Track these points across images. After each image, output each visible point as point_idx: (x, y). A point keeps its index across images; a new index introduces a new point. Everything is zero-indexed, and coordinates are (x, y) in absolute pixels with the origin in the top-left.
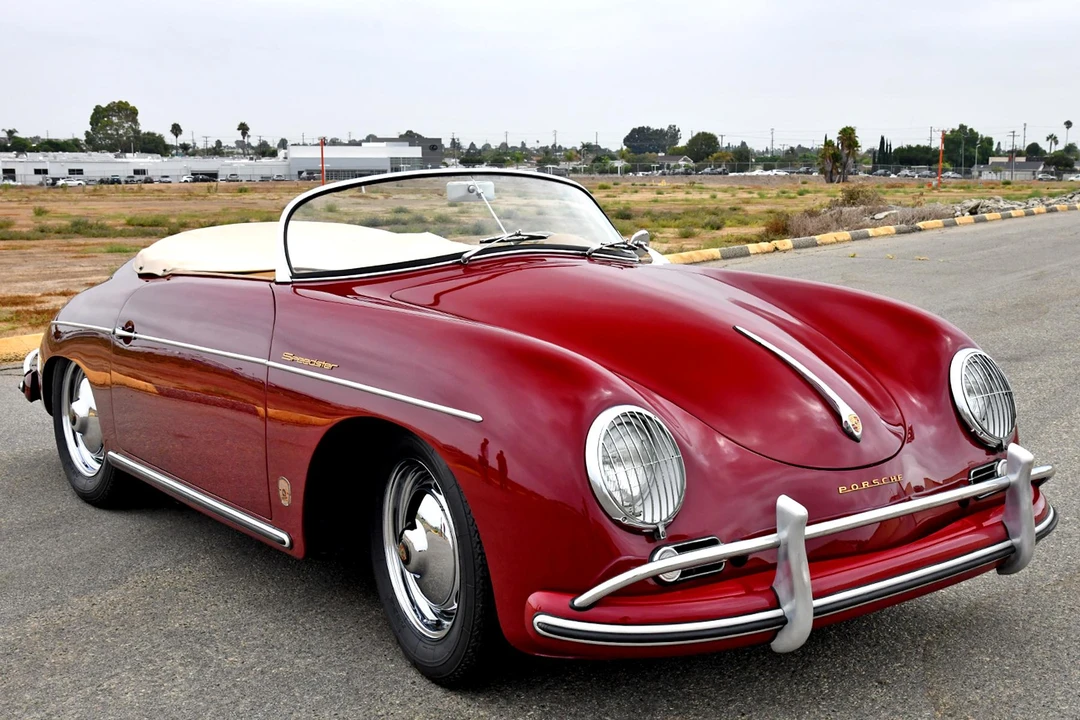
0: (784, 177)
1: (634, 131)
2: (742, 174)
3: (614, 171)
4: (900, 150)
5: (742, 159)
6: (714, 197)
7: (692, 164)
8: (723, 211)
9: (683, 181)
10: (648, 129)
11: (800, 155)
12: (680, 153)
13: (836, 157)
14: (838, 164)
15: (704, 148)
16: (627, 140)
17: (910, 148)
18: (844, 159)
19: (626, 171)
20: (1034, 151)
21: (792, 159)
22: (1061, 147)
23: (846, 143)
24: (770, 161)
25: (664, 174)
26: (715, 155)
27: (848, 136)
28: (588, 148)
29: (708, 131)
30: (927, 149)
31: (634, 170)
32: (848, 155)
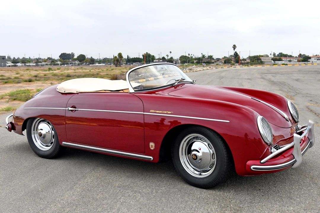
0: (104, 66)
1: (62, 54)
2: (93, 65)
3: (58, 65)
4: (133, 59)
5: (92, 61)
6: (90, 71)
7: (79, 62)
8: (95, 74)
9: (78, 67)
10: (66, 53)
11: (107, 60)
12: (75, 60)
13: (117, 60)
14: (118, 62)
15: (82, 58)
16: (60, 56)
17: (135, 58)
18: (120, 61)
19: (61, 65)
20: (164, 59)
21: (105, 61)
22: (169, 57)
23: (120, 57)
24: (100, 62)
25: (72, 65)
26: (85, 60)
27: (120, 55)
28: (49, 59)
29: (83, 54)
30: (139, 58)
31: (64, 64)
32: (120, 60)
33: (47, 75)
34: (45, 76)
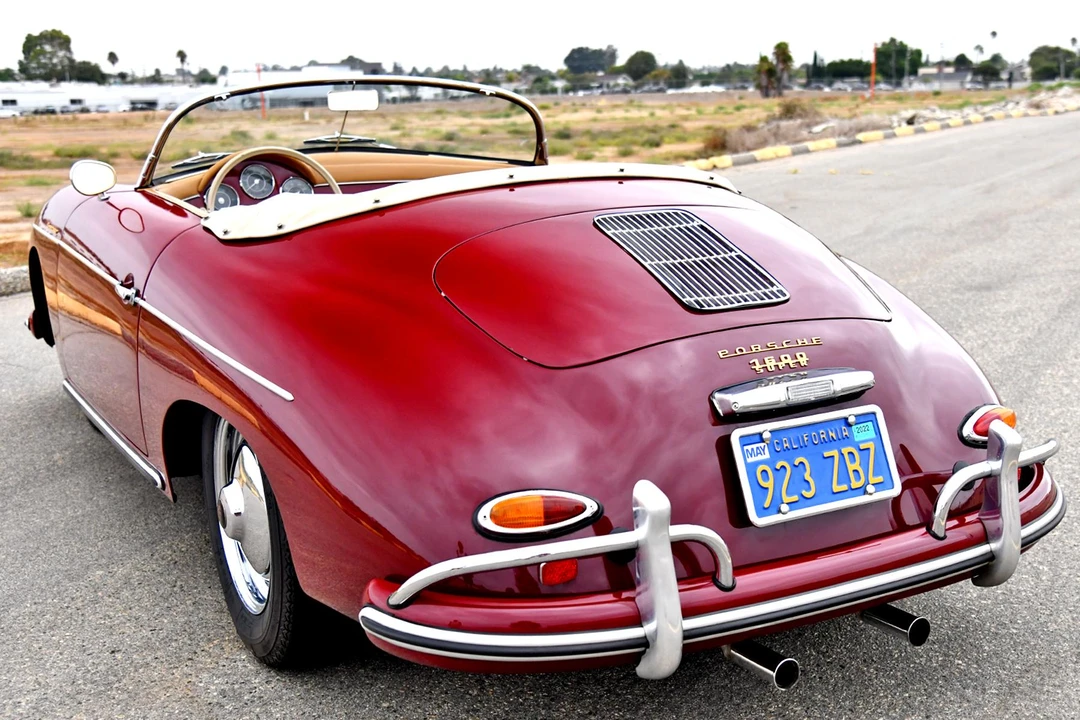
0: (721, 94)
1: (574, 52)
2: (680, 91)
3: (554, 91)
4: (833, 65)
5: (679, 76)
6: (652, 114)
7: (631, 82)
8: (662, 128)
9: (621, 100)
10: (587, 49)
11: (736, 71)
12: (619, 72)
13: (771, 72)
14: (773, 79)
15: (642, 67)
16: (568, 60)
17: (842, 62)
18: (779, 74)
19: (566, 91)
20: (961, 62)
21: (729, 76)
22: (986, 57)
23: (781, 58)
24: (706, 78)
25: (603, 93)
26: (653, 73)
27: (782, 52)
28: (528, 69)
29: (646, 50)
30: (859, 63)
31: (574, 89)
32: (783, 70)
33: (490, 129)
34: (484, 136)
